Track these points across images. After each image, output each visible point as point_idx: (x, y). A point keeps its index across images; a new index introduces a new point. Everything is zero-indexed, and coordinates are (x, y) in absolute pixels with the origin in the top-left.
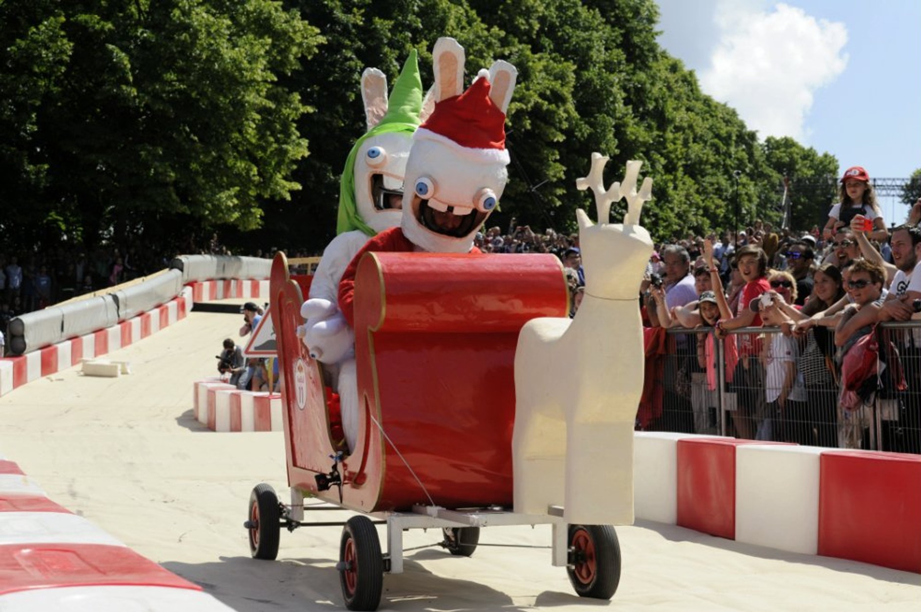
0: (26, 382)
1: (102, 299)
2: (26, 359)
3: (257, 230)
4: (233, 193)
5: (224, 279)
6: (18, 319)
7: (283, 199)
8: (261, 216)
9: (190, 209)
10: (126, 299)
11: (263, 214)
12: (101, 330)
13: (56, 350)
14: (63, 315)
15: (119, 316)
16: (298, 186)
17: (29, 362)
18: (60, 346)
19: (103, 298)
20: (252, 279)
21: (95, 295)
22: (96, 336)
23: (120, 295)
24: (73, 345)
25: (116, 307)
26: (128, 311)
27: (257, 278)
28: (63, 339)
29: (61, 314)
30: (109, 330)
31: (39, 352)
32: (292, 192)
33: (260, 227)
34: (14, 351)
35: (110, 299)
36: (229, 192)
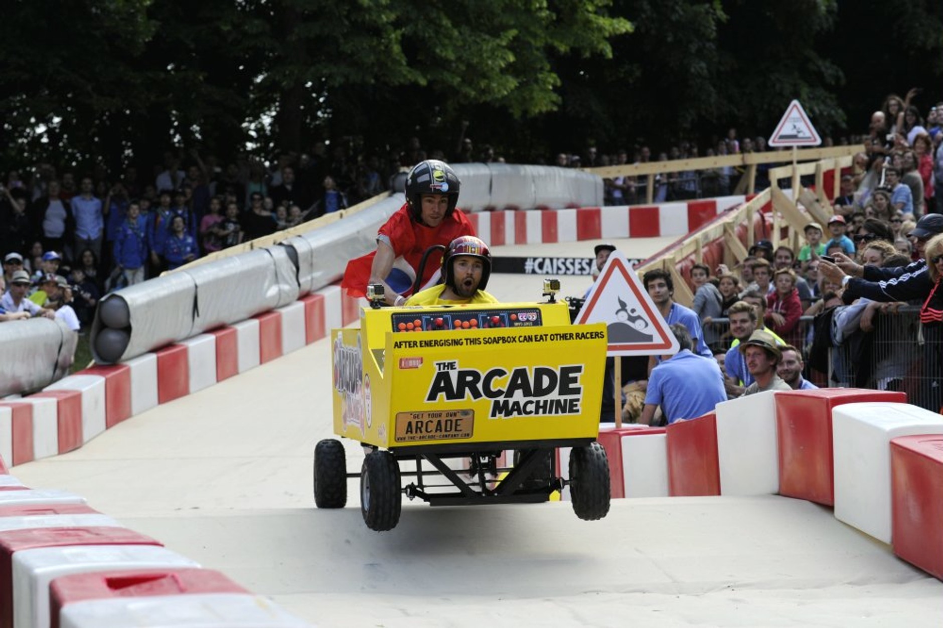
0: (128, 416)
1: (267, 255)
2: (128, 371)
3: (550, 114)
4: (504, 43)
5: (490, 209)
6: (114, 296)
7: (599, 56)
8: (554, 86)
9: (425, 77)
10: (312, 252)
11: (559, 83)
12: (268, 312)
13: (185, 351)
14: (196, 287)
15: (299, 285)
16: (625, 26)
17: (134, 375)
18: (191, 345)
19: (268, 250)
20: (543, 208)
21: (252, 247)
22: (261, 325)
23: (301, 247)
24: (218, 343)
25: (294, 269)
26: (317, 274)
27: (552, 205)
28: (196, 330)
29: (192, 285)
30: (284, 311)
31: (153, 357)
32: (617, 40)
33: (555, 109)
34: (101, 357)
35: (280, 254)
36: (498, 41)
